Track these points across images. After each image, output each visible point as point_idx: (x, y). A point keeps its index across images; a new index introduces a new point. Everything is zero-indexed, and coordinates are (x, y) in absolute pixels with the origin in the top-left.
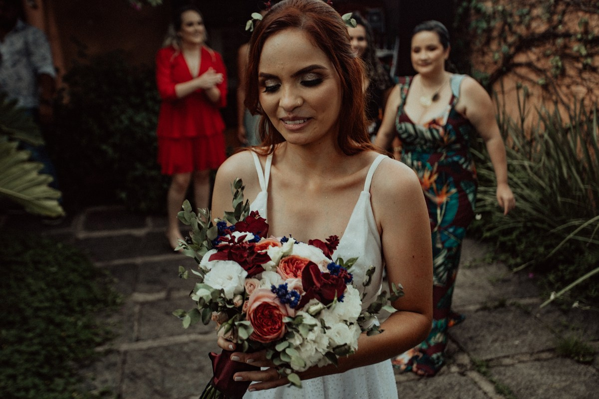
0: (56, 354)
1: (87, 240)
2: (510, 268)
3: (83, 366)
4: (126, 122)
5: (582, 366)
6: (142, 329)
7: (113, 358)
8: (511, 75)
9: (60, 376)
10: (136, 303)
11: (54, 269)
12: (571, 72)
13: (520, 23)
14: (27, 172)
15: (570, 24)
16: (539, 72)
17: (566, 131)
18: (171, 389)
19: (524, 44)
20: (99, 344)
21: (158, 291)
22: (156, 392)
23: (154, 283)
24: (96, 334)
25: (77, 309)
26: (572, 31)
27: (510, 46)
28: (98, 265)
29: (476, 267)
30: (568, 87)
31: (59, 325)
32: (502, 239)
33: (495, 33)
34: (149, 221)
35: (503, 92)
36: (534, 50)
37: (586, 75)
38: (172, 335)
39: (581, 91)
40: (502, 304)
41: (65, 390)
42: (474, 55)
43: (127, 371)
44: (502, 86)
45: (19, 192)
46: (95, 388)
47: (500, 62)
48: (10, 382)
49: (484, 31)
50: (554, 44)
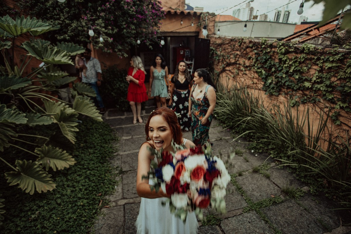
0: (104, 156)
1: (109, 120)
2: (223, 128)
3: (111, 159)
4: (118, 86)
5: (240, 157)
6: (126, 148)
7: (119, 157)
8: (225, 73)
9: (105, 162)
10: (124, 140)
11: (101, 131)
12: (240, 74)
13: (227, 59)
14: (93, 110)
15: (240, 61)
16: (232, 73)
17: (238, 90)
18: (135, 166)
19: (229, 65)
20: (115, 153)
21: (129, 136)
22: (131, 167)
23: (128, 133)
24: (114, 150)
25: (108, 142)
26: (241, 63)
27: (224, 65)
28: (112, 128)
29: (214, 127)
30: (239, 78)
31: (104, 147)
32: (221, 119)
33: (220, 61)
34: (125, 113)
35: (222, 77)
36: (231, 67)
37: (244, 76)
38: (134, 150)
39: (243, 80)
40: (221, 139)
41: (107, 167)
42: (215, 66)
43: (123, 161)
44: (222, 75)
45: (91, 115)
46: (115, 166)
47: (222, 69)
48: (93, 165)
49: (218, 60)
50: (236, 66)
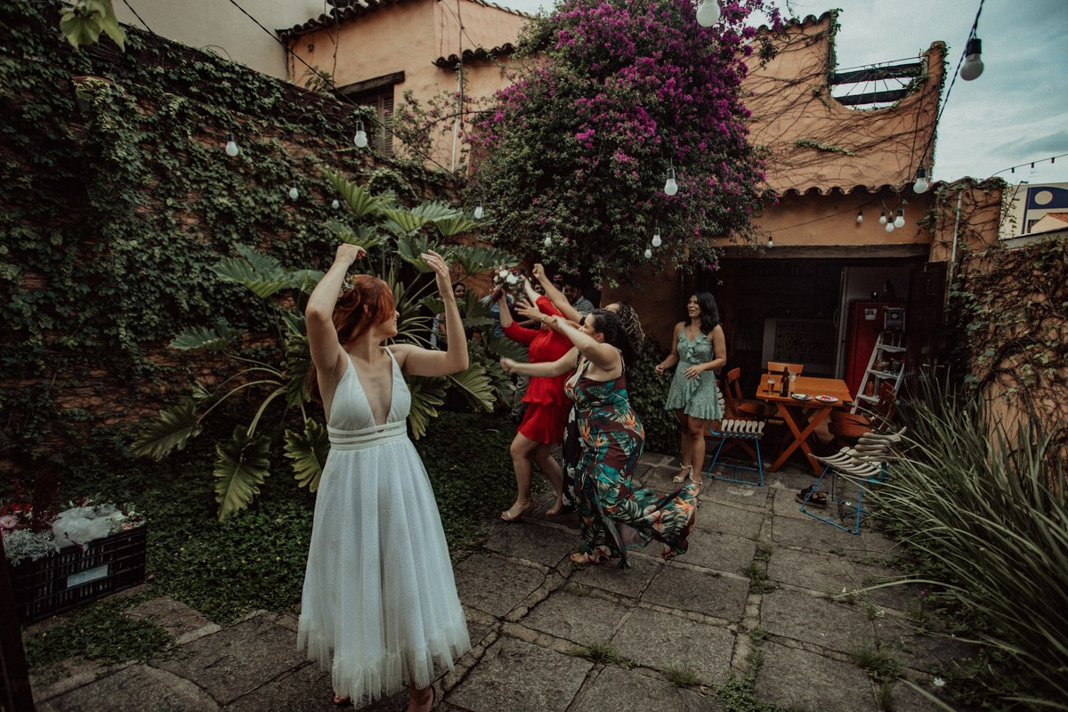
5: (870, 681)
8: (997, 381)
12: (1044, 382)
13: (1007, 327)
14: (483, 382)
27: (997, 350)
33: (989, 337)
36: (1015, 355)
37: (1056, 388)
40: (852, 602)
45: (476, 393)
47: (990, 368)
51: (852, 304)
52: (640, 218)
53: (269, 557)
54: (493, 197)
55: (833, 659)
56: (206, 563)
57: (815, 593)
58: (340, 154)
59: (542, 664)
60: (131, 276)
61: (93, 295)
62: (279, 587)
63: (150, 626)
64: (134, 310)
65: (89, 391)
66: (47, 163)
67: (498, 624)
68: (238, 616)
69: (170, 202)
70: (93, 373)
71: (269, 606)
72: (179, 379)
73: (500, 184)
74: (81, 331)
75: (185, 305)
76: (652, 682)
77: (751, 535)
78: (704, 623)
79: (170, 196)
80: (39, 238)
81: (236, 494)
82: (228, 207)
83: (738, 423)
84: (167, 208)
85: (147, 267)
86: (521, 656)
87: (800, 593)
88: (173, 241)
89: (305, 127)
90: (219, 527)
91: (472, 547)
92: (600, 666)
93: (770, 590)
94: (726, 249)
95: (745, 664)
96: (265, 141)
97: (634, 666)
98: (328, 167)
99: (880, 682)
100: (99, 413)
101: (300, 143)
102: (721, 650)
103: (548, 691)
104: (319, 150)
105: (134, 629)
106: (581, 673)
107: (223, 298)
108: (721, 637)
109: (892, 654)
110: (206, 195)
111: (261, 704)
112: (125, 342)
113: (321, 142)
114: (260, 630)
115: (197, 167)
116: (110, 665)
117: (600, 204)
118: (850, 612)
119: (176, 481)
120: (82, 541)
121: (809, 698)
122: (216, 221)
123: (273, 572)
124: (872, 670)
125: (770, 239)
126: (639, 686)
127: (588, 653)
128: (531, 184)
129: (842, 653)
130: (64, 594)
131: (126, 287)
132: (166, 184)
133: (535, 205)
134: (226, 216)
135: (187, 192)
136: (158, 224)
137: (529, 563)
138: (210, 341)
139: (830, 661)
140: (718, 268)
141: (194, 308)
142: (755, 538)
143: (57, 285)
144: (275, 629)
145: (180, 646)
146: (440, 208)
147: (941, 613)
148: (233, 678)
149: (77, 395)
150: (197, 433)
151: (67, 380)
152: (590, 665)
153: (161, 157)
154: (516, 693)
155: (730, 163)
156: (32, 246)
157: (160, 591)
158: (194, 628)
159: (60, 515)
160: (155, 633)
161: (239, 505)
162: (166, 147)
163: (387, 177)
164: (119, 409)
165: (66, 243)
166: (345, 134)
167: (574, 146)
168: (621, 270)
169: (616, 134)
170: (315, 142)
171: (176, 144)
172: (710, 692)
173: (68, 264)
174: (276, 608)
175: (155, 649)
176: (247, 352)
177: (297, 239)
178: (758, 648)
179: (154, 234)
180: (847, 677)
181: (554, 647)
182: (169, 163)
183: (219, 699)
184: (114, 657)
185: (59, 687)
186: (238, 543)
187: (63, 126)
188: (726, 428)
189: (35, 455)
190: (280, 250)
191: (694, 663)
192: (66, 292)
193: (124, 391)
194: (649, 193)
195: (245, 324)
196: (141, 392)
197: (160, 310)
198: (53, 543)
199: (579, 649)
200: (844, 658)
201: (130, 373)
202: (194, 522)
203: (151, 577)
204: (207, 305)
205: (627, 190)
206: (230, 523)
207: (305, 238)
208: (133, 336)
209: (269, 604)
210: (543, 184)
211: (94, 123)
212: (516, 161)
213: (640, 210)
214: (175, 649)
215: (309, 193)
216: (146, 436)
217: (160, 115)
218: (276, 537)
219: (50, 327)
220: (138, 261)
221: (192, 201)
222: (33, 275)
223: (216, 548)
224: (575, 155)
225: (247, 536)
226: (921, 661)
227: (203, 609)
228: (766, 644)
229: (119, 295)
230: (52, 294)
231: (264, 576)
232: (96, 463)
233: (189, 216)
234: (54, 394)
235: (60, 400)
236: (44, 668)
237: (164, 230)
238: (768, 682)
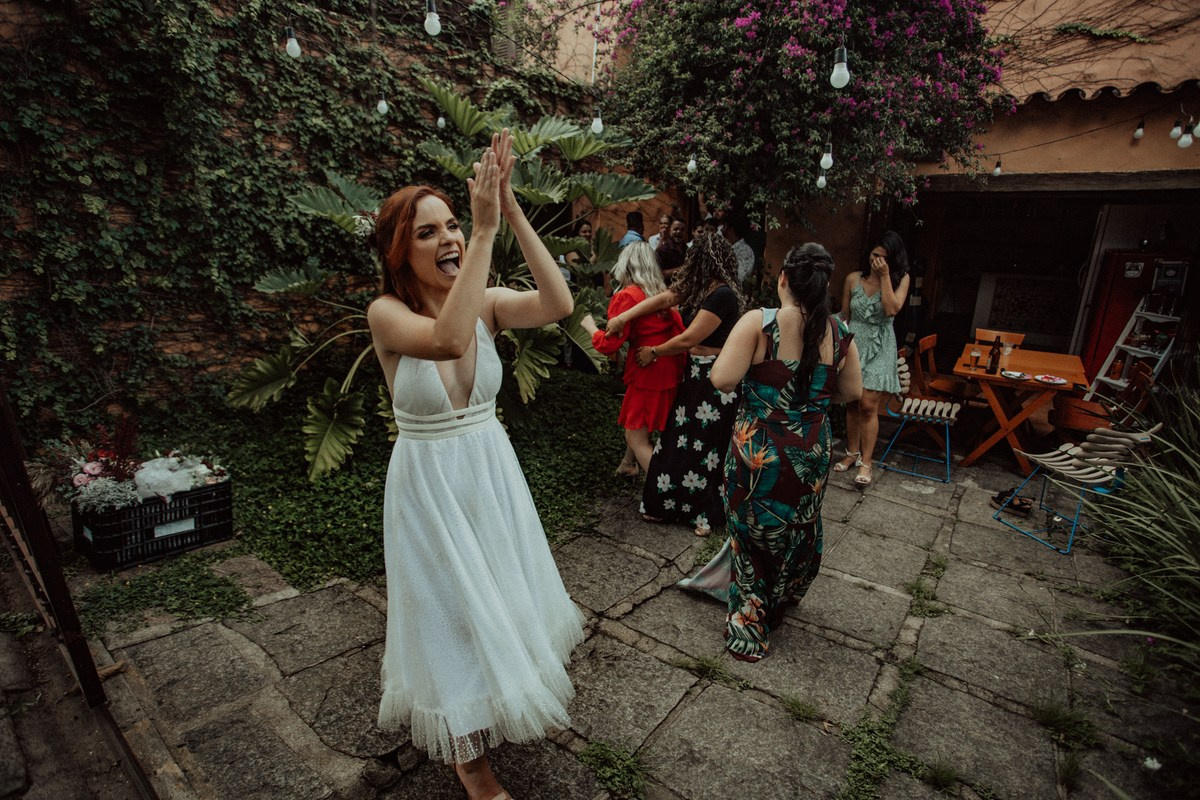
51: (1108, 256)
52: (815, 135)
53: (356, 523)
54: (631, 111)
55: (1006, 710)
56: (292, 525)
57: (995, 623)
58: (453, 62)
59: (637, 672)
60: (222, 210)
61: (182, 231)
62: (363, 556)
63: (229, 585)
64: (227, 249)
65: (188, 336)
66: (122, 79)
67: (595, 620)
68: (318, 583)
69: (258, 123)
70: (191, 317)
71: (352, 575)
72: (280, 325)
73: (640, 95)
74: (174, 271)
75: (280, 244)
76: (765, 709)
77: (922, 543)
78: (844, 645)
79: (258, 116)
80: (123, 167)
81: (329, 454)
82: (323, 130)
83: (925, 403)
84: (257, 130)
85: (238, 200)
86: (615, 659)
87: (976, 621)
88: (264, 169)
89: (410, 29)
90: (309, 487)
91: (581, 529)
92: (706, 682)
93: (936, 613)
94: (933, 179)
95: (887, 702)
96: (363, 47)
97: (746, 687)
98: (438, 78)
99: (1066, 748)
100: (201, 360)
101: (405, 49)
102: (859, 681)
103: (638, 704)
104: (428, 57)
105: (215, 586)
106: (681, 688)
107: (323, 236)
108: (862, 665)
109: (1092, 715)
110: (298, 115)
111: (322, 679)
112: (218, 284)
113: (430, 48)
114: (338, 599)
115: (286, 81)
116: (187, 620)
117: (763, 116)
118: (1040, 653)
119: (275, 435)
120: (165, 492)
121: (963, 755)
122: (311, 146)
123: (358, 540)
124: (1058, 731)
125: (998, 165)
126: (748, 712)
127: (693, 664)
128: (677, 93)
129: (1019, 703)
130: (152, 544)
131: (216, 223)
132: (252, 102)
133: (680, 120)
134: (322, 140)
135: (276, 112)
136: (248, 151)
137: (643, 552)
138: (296, 284)
139: (1001, 713)
140: (915, 201)
141: (290, 247)
142: (928, 547)
143: (146, 220)
144: (353, 600)
145: (256, 608)
146: (561, 123)
147: (1172, 670)
148: (301, 648)
149: (176, 340)
150: (292, 384)
151: (166, 323)
152: (693, 680)
153: (245, 69)
154: (602, 701)
155: (951, 55)
156: (116, 176)
157: (246, 548)
158: (273, 591)
159: (143, 465)
160: (233, 593)
161: (332, 464)
162: (250, 57)
163: (508, 90)
164: (220, 356)
165: (151, 173)
166: (458, 36)
167: (732, 37)
168: (785, 205)
169: (788, 17)
170: (422, 47)
171: (260, 54)
172: (835, 730)
173: (155, 196)
174: (358, 578)
175: (231, 608)
176: (351, 298)
177: (404, 166)
178: (907, 684)
179: (243, 162)
180: (1021, 735)
181: (655, 654)
182: (254, 76)
183: (284, 669)
184: (191, 613)
185: (137, 636)
186: (326, 505)
187: (135, 34)
188: (909, 409)
189: (140, 401)
190: (384, 180)
191: (822, 693)
192: (156, 228)
193: (224, 337)
194: (830, 100)
195: (347, 266)
196: (242, 339)
197: (256, 248)
198: (135, 493)
199: (685, 659)
200: (1021, 711)
201: (226, 318)
202: (286, 480)
203: (239, 533)
204: (305, 244)
205: (801, 97)
206: (321, 483)
207: (412, 165)
208: (227, 278)
209: (352, 572)
210: (693, 91)
211: (159, 27)
212: (659, 62)
213: (816, 125)
214: (251, 610)
215: (416, 112)
216: (243, 385)
217: (240, 17)
218: (365, 502)
219: (143, 266)
220: (227, 194)
221: (283, 122)
222: (122, 209)
223: (304, 509)
224: (735, 50)
225: (336, 498)
226: (1131, 729)
227: (284, 571)
228: (919, 680)
229: (210, 231)
230: (141, 230)
231: (348, 542)
232: (199, 412)
233: (280, 140)
234: (153, 339)
235: (160, 344)
236: (126, 615)
237: (254, 157)
238: (912, 727)
